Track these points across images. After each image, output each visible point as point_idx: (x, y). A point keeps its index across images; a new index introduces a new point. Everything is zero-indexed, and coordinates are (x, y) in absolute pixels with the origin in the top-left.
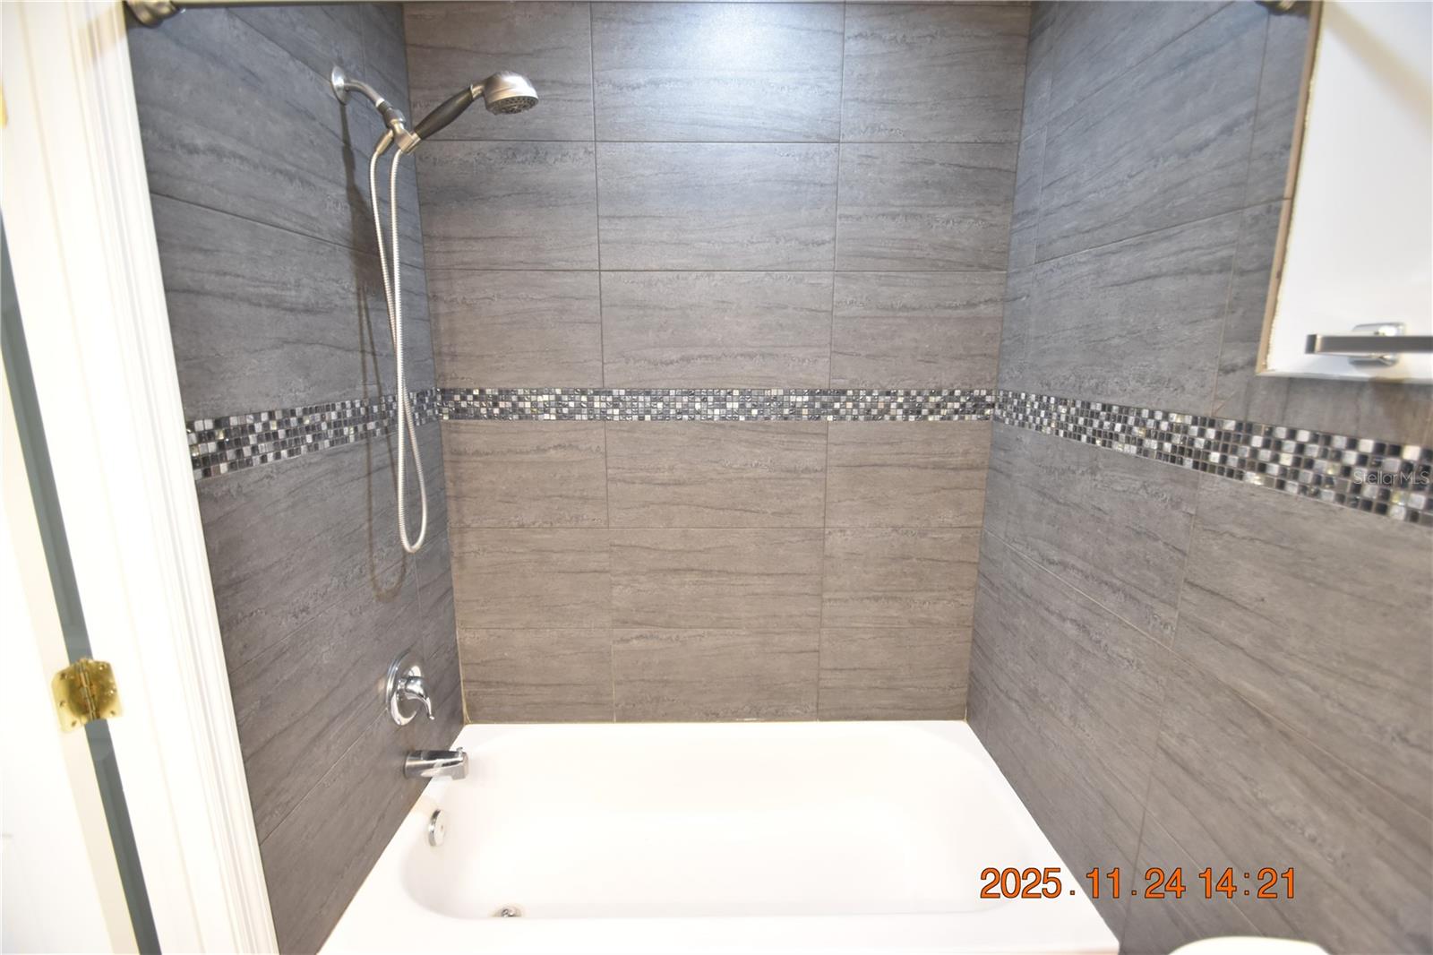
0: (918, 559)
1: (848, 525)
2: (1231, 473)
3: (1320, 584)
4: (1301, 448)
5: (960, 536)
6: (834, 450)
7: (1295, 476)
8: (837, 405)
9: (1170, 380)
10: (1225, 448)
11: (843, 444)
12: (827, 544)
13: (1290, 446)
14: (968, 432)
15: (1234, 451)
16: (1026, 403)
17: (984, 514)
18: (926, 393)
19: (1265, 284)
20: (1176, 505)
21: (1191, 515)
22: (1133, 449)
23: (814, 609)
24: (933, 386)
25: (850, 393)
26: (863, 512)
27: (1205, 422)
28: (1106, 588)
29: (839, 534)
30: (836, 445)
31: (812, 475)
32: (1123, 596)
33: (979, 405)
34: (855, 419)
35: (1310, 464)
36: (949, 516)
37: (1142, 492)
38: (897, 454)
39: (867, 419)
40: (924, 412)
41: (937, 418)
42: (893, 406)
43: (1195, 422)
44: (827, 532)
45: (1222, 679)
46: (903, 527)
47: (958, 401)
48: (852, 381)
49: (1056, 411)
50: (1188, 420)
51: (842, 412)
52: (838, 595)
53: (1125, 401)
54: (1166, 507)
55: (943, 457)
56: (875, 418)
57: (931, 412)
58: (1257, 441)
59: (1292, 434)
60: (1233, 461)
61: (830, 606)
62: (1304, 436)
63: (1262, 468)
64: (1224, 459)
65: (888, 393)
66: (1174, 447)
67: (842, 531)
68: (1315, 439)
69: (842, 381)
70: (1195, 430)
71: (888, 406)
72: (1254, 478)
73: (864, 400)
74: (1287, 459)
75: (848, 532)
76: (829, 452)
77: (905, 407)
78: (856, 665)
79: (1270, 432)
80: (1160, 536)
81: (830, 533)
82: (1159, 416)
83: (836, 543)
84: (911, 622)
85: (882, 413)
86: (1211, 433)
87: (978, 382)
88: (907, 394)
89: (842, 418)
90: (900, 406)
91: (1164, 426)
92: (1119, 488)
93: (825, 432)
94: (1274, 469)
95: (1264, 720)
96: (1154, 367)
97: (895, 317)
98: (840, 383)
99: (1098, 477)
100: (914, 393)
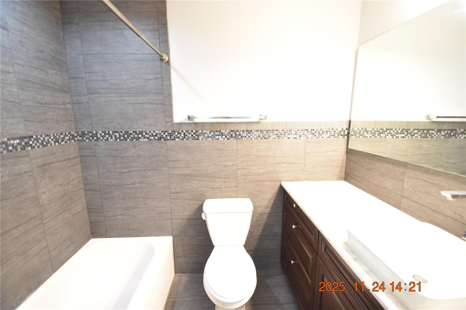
0: (69, 193)
1: (45, 190)
2: (173, 140)
3: (193, 152)
4: (184, 133)
5: (78, 181)
6: (34, 161)
7: (185, 138)
8: (31, 143)
9: (153, 125)
10: (170, 136)
11: (36, 158)
12: (40, 201)
13: (183, 133)
14: (73, 146)
15: (172, 136)
16: (97, 134)
17: (82, 172)
18: (59, 134)
19: (172, 108)
20: (162, 148)
21: (166, 149)
22: (147, 140)
23: (42, 229)
24: (60, 132)
25: (34, 137)
26: (50, 182)
27: (164, 132)
28: (147, 171)
29: (43, 195)
30: (34, 159)
31: (28, 174)
32: (153, 171)
33: (73, 137)
34: (39, 147)
35: (186, 136)
36: (74, 175)
37: (152, 148)
38: (55, 158)
39: (43, 146)
40: (60, 141)
41: (64, 142)
42: (50, 140)
43: (162, 132)
44: (39, 196)
45: (180, 174)
46: (63, 183)
47: (68, 136)
48: (35, 132)
49: (113, 135)
50: (160, 132)
51: (33, 145)
52: (49, 219)
53: (141, 130)
54: (160, 149)
55: (68, 156)
56: (45, 146)
57: (62, 141)
58: (176, 133)
59: (182, 131)
60: (173, 138)
61: (47, 225)
62: (184, 132)
63: (179, 138)
64: (170, 138)
65: (48, 136)
66: (158, 137)
67: (44, 193)
68: (186, 132)
69: (31, 132)
70: (162, 133)
71: (48, 140)
72: (177, 139)
73: (40, 139)
74: (183, 135)
75: (47, 193)
76: (32, 163)
77: (54, 140)
78: (61, 242)
79: (178, 132)
80: (159, 155)
81: (40, 196)
82: (152, 132)
83: (44, 198)
84: (72, 216)
85: (47, 143)
86: (166, 134)
87: (72, 129)
88: (54, 135)
89: (34, 147)
90: (52, 140)
91: (154, 134)
92: (145, 149)
93: (29, 154)
94: (181, 137)
95: (189, 176)
96: (148, 122)
97: (44, 107)
98: (30, 133)
99: (137, 148)
100: (55, 135)
